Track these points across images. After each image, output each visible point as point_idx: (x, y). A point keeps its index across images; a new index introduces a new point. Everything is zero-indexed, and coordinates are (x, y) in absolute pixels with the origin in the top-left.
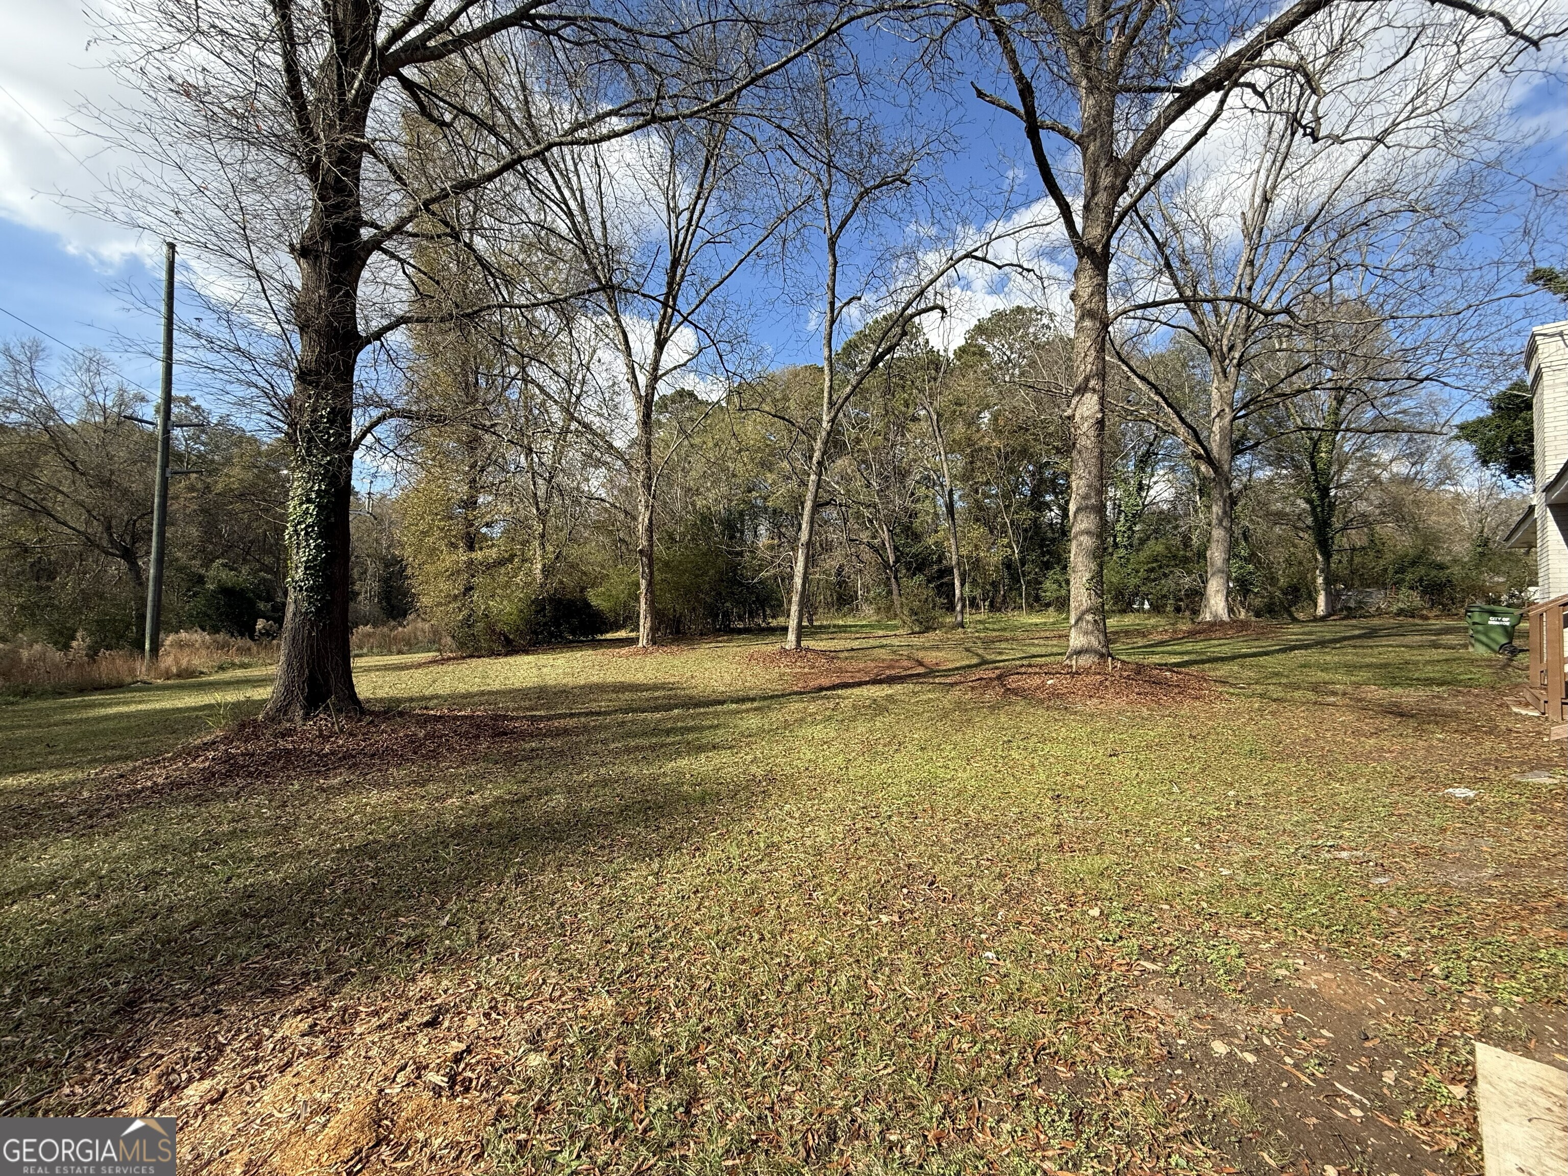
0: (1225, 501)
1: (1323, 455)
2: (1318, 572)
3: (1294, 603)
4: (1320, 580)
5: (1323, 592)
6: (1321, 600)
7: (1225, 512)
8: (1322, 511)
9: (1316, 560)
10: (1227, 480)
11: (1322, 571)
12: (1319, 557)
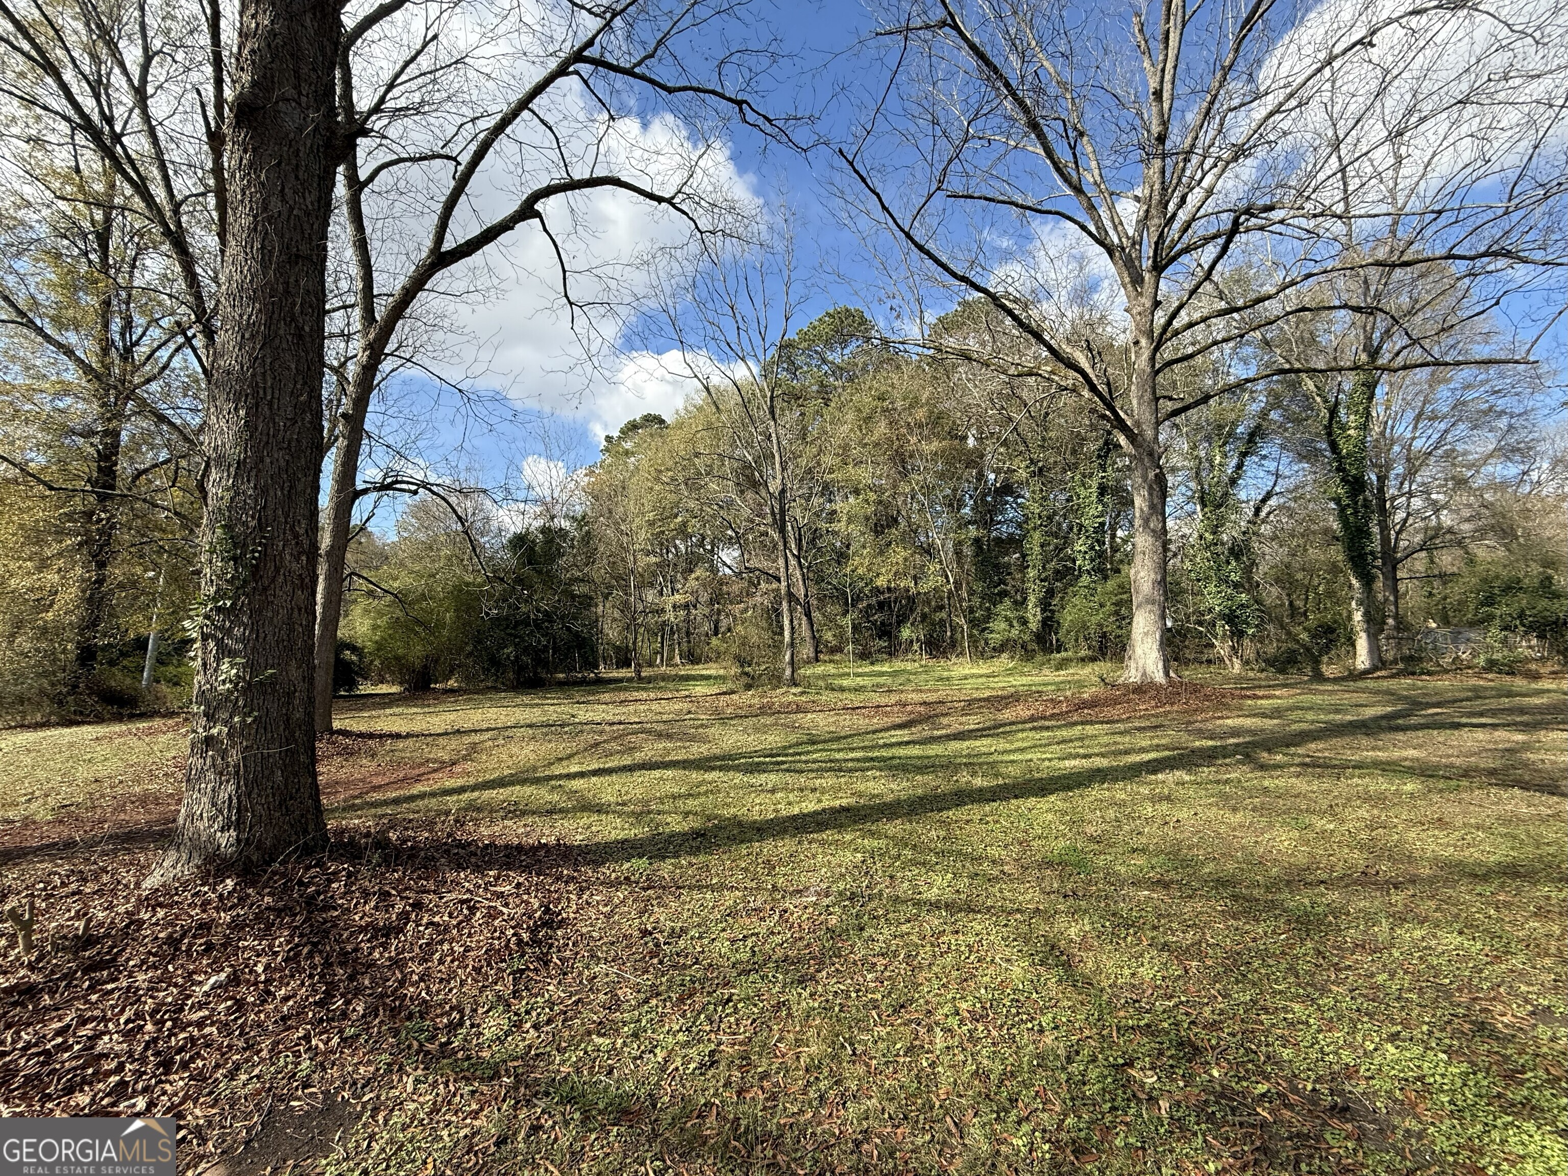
0: (1151, 488)
1: (1351, 432)
2: (1354, 604)
3: (1326, 649)
4: (1358, 616)
5: (1363, 635)
6: (1362, 644)
7: (1152, 506)
8: (1356, 513)
9: (1350, 586)
10: (1151, 454)
11: (1360, 603)
12: (1354, 581)
